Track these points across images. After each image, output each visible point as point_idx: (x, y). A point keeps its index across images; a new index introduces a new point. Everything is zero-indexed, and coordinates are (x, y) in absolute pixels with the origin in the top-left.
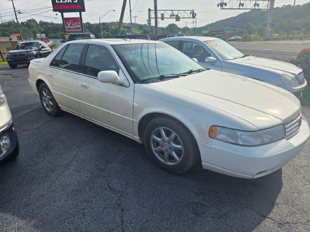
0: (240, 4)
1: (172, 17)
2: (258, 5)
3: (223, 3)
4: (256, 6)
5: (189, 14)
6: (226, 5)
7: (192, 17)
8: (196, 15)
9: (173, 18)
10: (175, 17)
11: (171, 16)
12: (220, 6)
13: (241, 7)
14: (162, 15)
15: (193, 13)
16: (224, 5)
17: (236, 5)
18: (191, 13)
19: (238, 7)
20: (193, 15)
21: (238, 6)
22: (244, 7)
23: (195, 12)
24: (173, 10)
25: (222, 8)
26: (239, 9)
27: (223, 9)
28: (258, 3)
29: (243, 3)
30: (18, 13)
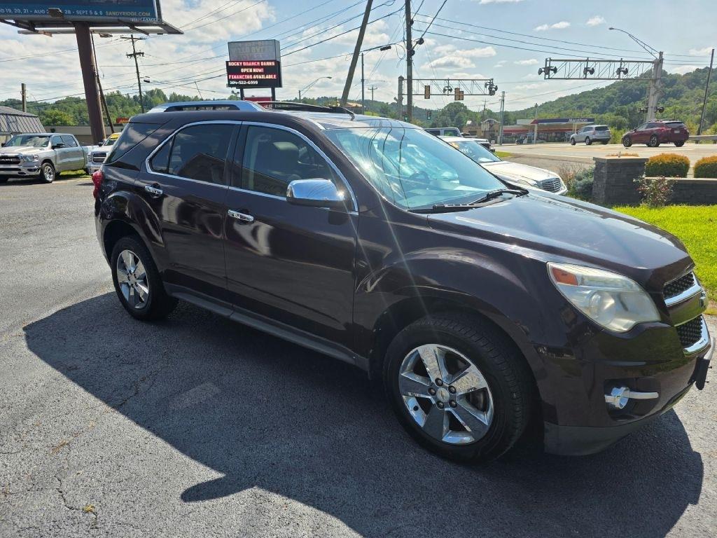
0: (586, 70)
1: (446, 92)
2: (626, 72)
3: (550, 67)
4: (622, 73)
5: (483, 87)
6: (555, 70)
7: (488, 92)
8: (496, 89)
9: (448, 95)
10: (453, 92)
11: (445, 90)
12: (543, 73)
13: (589, 75)
14: (427, 88)
15: (491, 85)
16: (551, 72)
17: (578, 71)
18: (486, 85)
19: (582, 75)
20: (490, 89)
21: (582, 73)
22: (595, 75)
23: (495, 83)
24: (449, 80)
25: (547, 76)
26: (585, 78)
27: (549, 78)
28: (626, 67)
29: (593, 66)
30: (145, 81)
